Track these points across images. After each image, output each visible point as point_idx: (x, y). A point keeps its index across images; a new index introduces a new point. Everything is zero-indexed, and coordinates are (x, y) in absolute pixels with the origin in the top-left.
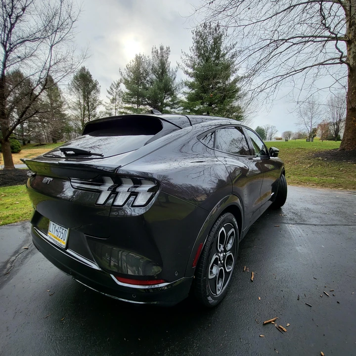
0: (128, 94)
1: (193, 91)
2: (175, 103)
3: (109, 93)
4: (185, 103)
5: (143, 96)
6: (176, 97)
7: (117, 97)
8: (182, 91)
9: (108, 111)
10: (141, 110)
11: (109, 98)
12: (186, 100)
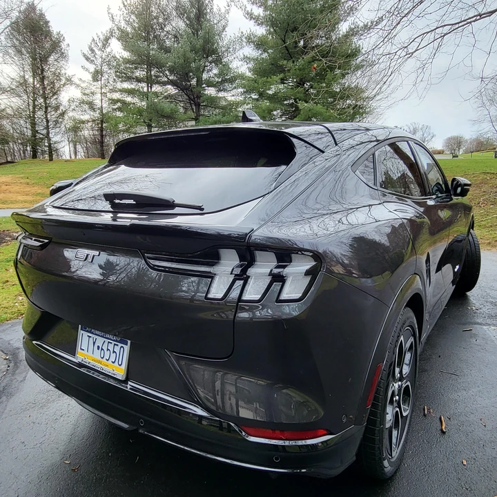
0: (127, 61)
1: (265, 55)
2: (226, 80)
3: (87, 59)
4: (249, 79)
5: (160, 66)
6: (229, 68)
7: (105, 68)
8: (240, 54)
9: (85, 98)
10: (156, 94)
11: (87, 70)
12: (249, 74)
